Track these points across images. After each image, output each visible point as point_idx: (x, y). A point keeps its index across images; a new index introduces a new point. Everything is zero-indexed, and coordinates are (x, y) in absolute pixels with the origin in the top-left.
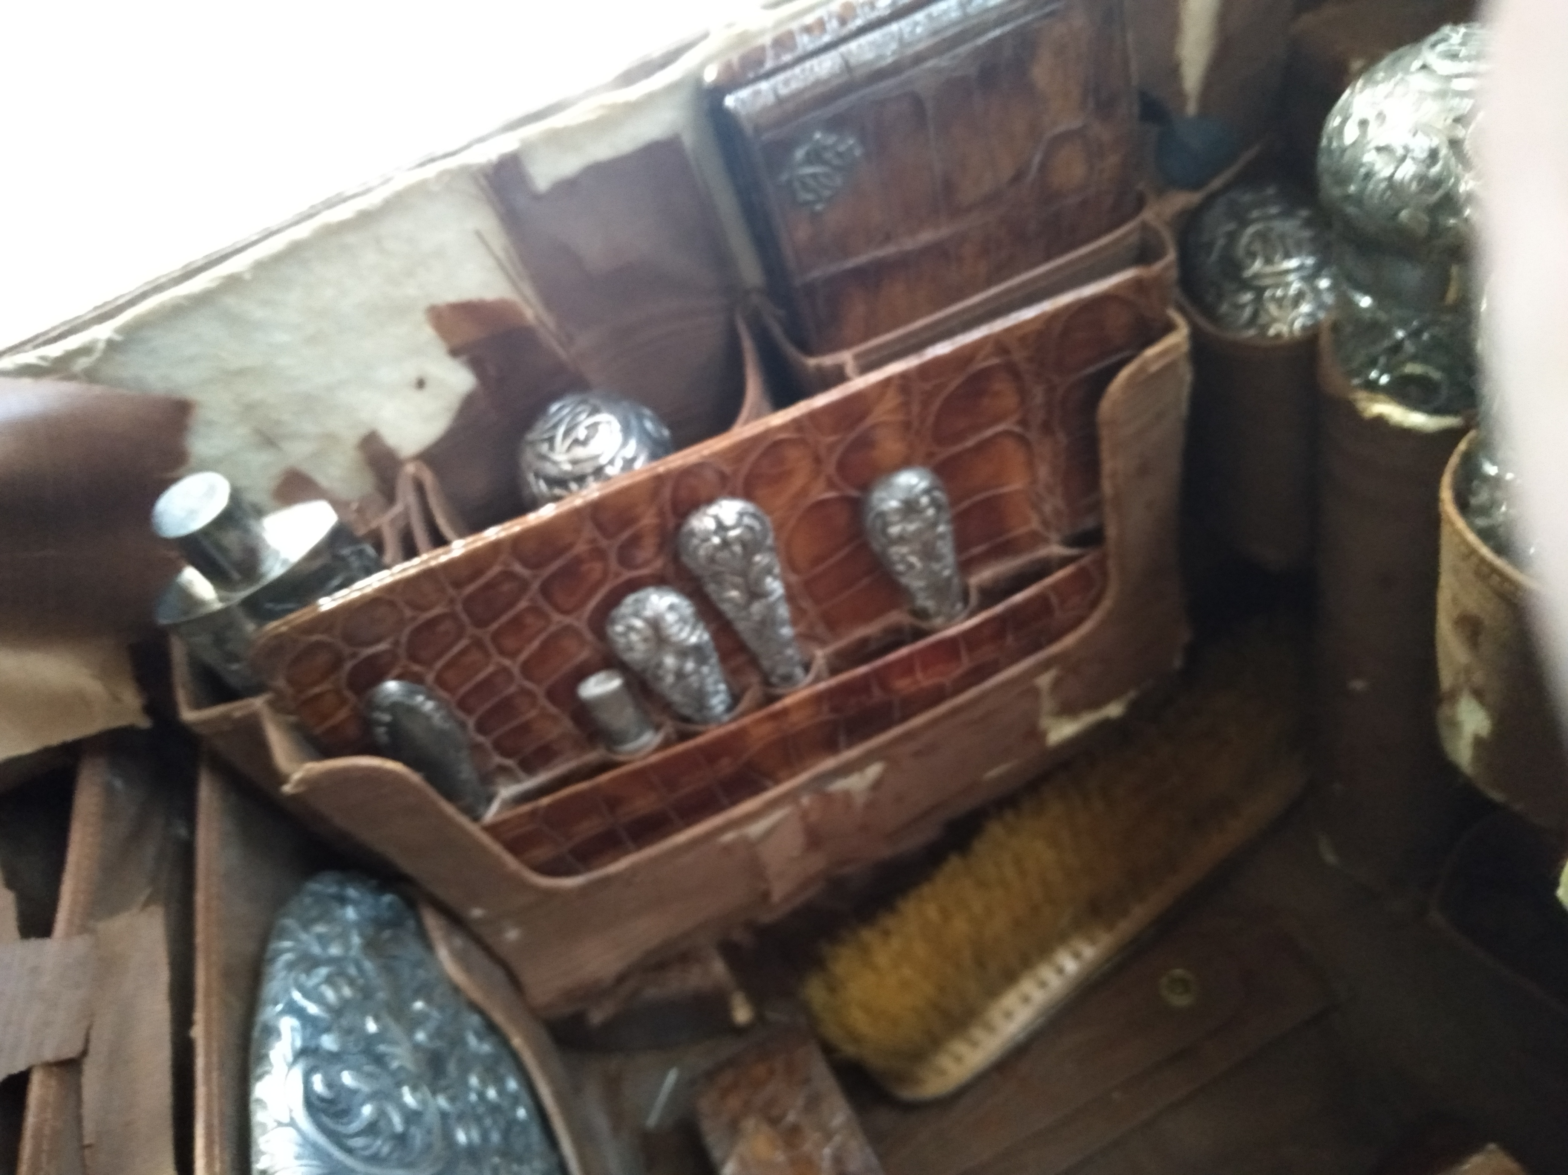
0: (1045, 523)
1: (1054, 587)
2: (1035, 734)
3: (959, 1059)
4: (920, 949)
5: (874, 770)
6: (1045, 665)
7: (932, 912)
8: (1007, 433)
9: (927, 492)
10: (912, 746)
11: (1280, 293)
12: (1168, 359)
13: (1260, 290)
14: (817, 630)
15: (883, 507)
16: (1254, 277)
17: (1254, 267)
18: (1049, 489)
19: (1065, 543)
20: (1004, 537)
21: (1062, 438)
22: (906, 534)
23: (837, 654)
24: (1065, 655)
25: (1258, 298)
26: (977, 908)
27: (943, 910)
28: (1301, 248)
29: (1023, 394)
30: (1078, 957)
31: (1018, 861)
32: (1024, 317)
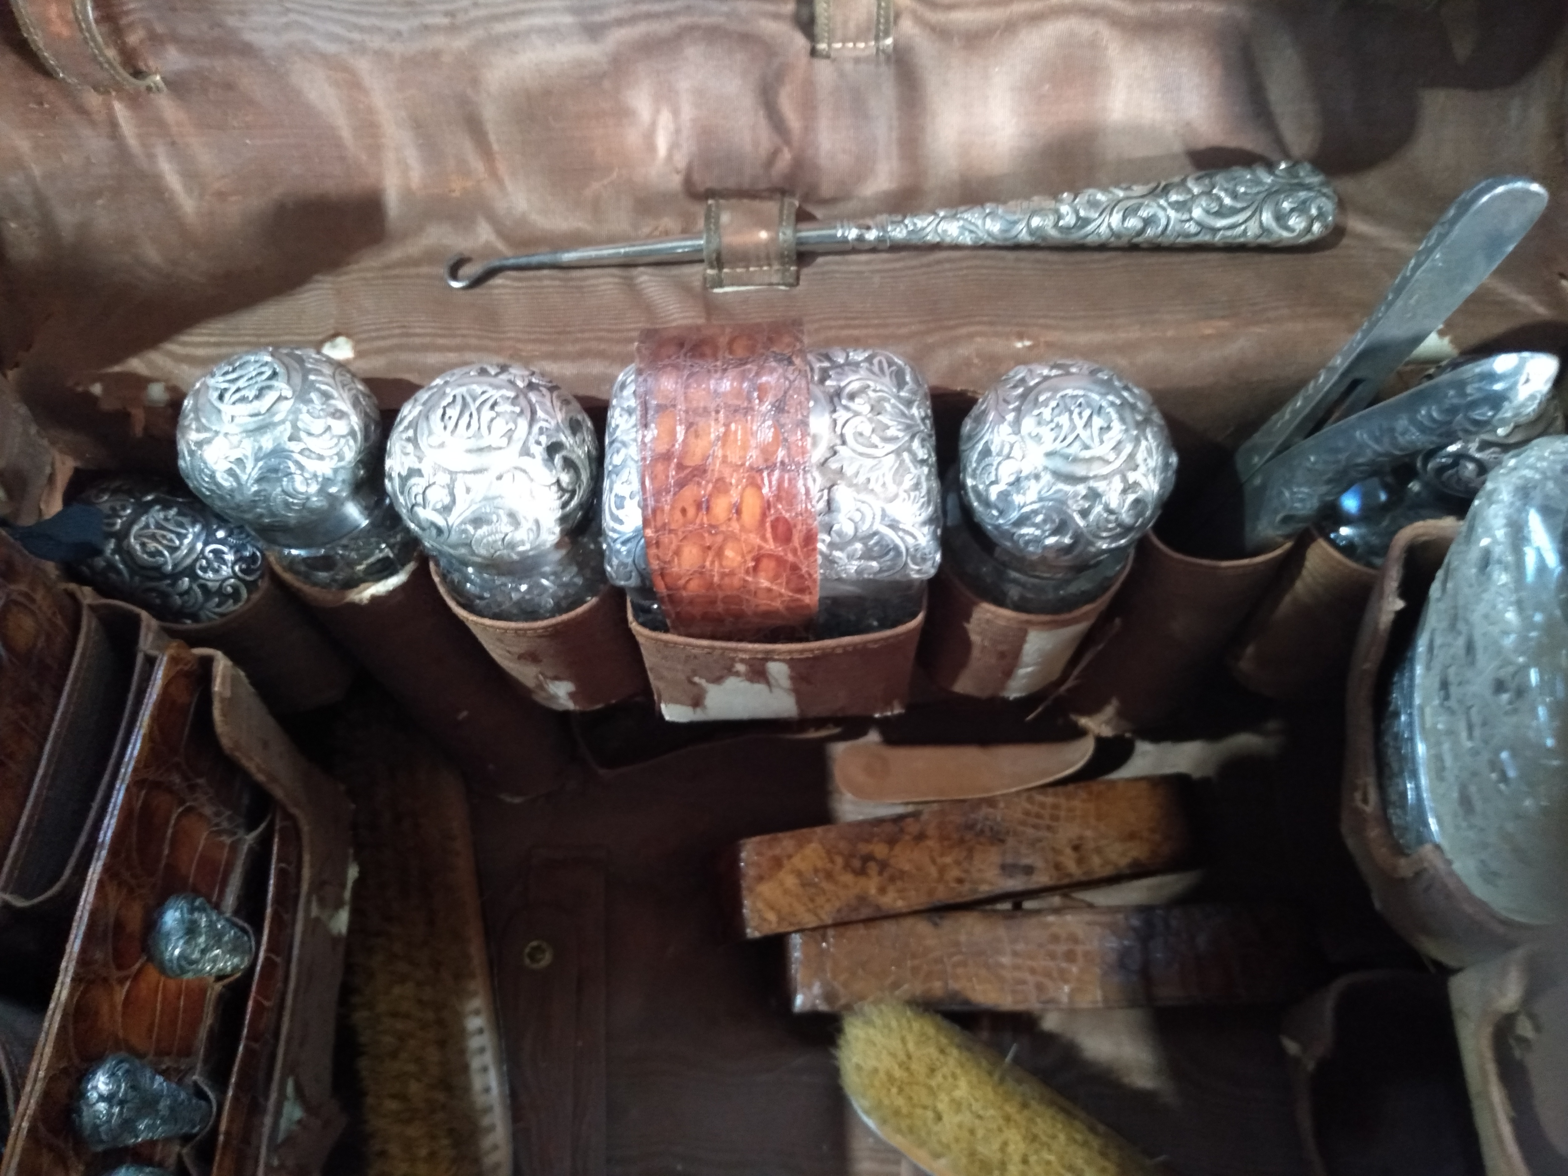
0: (231, 833)
1: (279, 860)
2: (335, 940)
3: (495, 1147)
4: (412, 1131)
5: (291, 1089)
6: (308, 902)
7: (393, 1105)
8: (177, 820)
9: (192, 910)
11: (204, 562)
12: (228, 680)
13: (190, 571)
14: (183, 1067)
15: (177, 952)
16: (175, 566)
17: (169, 561)
18: (218, 814)
19: (250, 828)
20: (222, 869)
21: (201, 781)
22: (203, 946)
23: (206, 1061)
24: (311, 884)
25: (194, 577)
26: (412, 1068)
27: (393, 1097)
28: (181, 525)
29: (169, 789)
30: (477, 1012)
31: (395, 1015)
32: (136, 753)
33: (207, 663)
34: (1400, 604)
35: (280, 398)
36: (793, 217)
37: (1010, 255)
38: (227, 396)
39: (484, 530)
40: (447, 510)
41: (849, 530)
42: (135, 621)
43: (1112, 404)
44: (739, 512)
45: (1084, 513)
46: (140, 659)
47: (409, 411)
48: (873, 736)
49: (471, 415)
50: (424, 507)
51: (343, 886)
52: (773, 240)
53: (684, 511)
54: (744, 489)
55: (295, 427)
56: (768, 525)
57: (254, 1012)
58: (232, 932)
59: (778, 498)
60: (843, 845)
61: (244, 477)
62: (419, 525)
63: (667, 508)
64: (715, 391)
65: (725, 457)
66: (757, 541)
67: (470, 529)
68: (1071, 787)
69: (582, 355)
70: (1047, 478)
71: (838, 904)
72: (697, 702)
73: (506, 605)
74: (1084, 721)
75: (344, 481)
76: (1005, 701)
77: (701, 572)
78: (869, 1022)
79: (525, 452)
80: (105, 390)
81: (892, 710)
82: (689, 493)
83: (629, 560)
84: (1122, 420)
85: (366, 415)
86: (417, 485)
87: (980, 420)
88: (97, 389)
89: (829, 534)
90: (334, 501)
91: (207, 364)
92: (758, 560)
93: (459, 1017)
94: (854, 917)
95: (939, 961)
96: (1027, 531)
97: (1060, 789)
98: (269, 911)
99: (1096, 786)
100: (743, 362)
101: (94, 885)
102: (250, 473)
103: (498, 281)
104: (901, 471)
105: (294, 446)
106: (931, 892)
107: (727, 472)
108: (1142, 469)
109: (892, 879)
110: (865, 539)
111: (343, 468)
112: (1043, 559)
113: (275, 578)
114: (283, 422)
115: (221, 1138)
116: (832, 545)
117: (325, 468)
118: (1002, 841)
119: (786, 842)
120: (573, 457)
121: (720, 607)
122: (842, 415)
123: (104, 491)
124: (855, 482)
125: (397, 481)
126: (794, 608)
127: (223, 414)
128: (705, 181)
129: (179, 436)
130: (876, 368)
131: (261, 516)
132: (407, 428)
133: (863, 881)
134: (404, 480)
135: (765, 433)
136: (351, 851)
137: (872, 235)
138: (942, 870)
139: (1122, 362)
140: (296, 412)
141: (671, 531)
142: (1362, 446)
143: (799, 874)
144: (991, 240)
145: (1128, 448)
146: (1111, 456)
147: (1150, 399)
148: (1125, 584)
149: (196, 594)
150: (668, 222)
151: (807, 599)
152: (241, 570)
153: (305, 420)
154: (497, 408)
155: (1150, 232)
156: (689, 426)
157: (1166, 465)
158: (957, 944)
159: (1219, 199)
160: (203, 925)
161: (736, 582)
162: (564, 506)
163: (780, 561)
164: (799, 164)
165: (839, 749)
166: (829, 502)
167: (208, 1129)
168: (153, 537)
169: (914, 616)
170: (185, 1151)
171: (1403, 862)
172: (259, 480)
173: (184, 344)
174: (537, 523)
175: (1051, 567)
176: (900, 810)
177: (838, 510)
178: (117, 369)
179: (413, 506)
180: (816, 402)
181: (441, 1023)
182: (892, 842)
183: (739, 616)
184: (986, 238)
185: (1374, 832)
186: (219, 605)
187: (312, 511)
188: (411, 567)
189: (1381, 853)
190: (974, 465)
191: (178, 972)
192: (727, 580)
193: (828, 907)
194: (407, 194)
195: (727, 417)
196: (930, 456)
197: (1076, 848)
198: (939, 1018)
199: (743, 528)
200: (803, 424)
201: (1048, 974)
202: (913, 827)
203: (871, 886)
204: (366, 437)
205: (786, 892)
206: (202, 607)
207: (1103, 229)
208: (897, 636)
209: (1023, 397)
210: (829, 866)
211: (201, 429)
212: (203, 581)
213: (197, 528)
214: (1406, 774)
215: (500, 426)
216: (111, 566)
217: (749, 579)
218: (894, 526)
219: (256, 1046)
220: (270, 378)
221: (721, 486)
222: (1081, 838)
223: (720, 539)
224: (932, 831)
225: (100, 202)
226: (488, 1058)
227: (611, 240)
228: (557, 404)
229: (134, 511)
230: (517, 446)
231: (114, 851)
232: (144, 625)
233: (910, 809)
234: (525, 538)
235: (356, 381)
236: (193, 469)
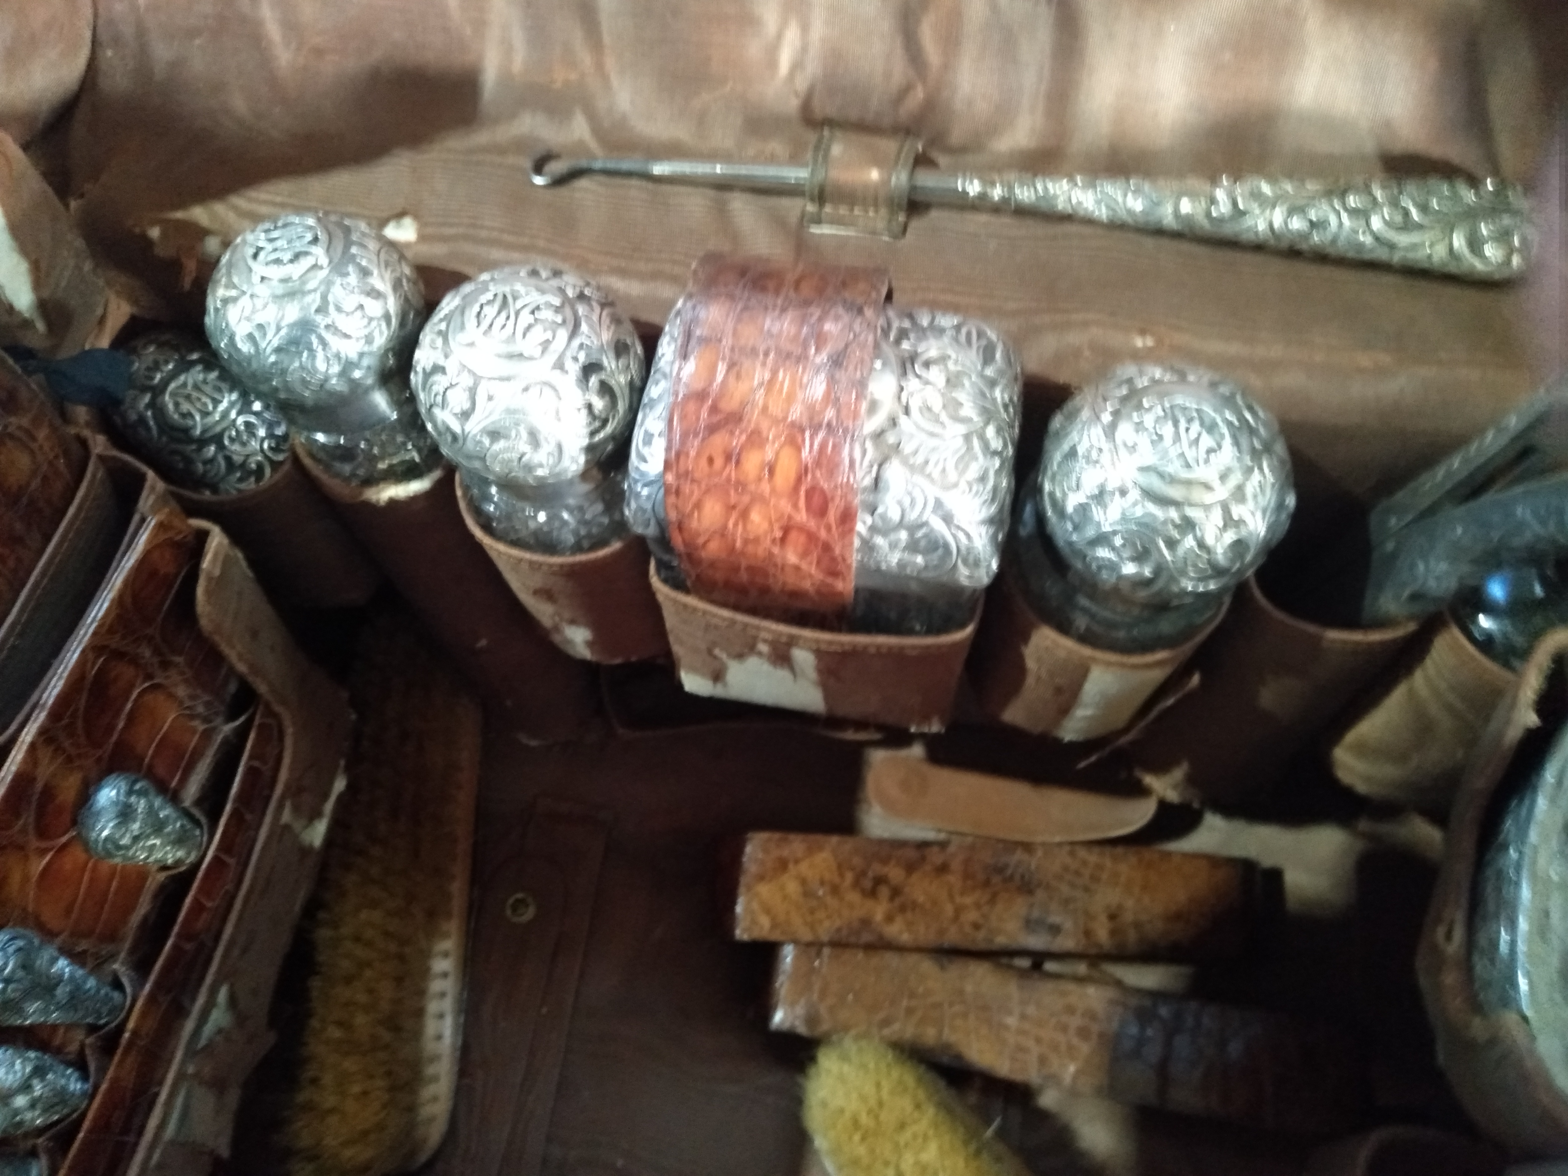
0: (206, 720)
1: (251, 757)
2: (305, 851)
3: (435, 1099)
4: (350, 1064)
5: (222, 995)
6: (280, 807)
7: (335, 1033)
8: (140, 695)
9: (130, 793)
10: (236, 952)
11: (234, 433)
12: (221, 558)
13: (218, 439)
14: (104, 953)
15: (105, 833)
16: (203, 432)
17: (198, 424)
18: (193, 697)
19: (231, 718)
20: (187, 756)
21: (179, 659)
22: (136, 833)
23: (132, 951)
24: (287, 787)
25: (221, 447)
26: (362, 998)
27: (340, 1024)
28: (219, 390)
29: (134, 661)
30: (446, 955)
31: (357, 939)
32: (100, 615)
33: (202, 536)
34: (1532, 719)
35: (315, 267)
36: (911, 161)
37: (1149, 242)
38: (262, 255)
39: (501, 444)
40: (465, 415)
41: (894, 515)
42: (141, 479)
43: (1230, 424)
44: (772, 471)
45: (1171, 544)
46: (136, 518)
47: (449, 303)
48: (917, 750)
49: (508, 318)
50: (443, 408)
51: (326, 796)
52: (886, 182)
53: (711, 460)
54: (781, 447)
55: (324, 298)
56: (802, 493)
57: (191, 910)
58: (178, 825)
59: (818, 463)
60: (857, 861)
61: (263, 345)
62: (435, 426)
63: (693, 453)
64: (769, 331)
65: (765, 409)
66: (785, 506)
67: (486, 441)
68: (1120, 850)
69: (655, 276)
70: (1134, 494)
71: (838, 923)
72: (718, 676)
73: (523, 533)
74: (1149, 780)
75: (369, 368)
76: (1058, 741)
77: (723, 533)
78: (845, 1058)
79: (559, 365)
80: (164, 234)
81: (930, 726)
82: (719, 440)
83: (648, 506)
84: (1236, 443)
85: (407, 300)
86: (440, 382)
87: (1072, 417)
88: (155, 233)
89: (872, 514)
90: (357, 390)
91: (256, 219)
92: (786, 530)
93: (426, 955)
94: (853, 939)
95: (937, 1006)
96: (1103, 553)
97: (1108, 850)
98: (228, 808)
99: (1150, 853)
100: (806, 303)
101: (25, 747)
102: (271, 341)
103: (583, 183)
104: (967, 458)
105: (319, 319)
106: (941, 932)
107: (765, 425)
108: (1250, 504)
109: (903, 909)
110: (912, 529)
111: (370, 353)
112: (1116, 590)
113: (296, 459)
114: (315, 290)
115: (127, 1035)
116: (873, 529)
117: (351, 349)
118: (1030, 892)
119: (797, 844)
120: (613, 383)
121: (744, 576)
122: (912, 384)
123: (151, 342)
124: (911, 461)
125: (421, 375)
126: (825, 593)
127: (253, 274)
128: (823, 108)
129: (209, 291)
130: (963, 337)
131: (276, 389)
132: (441, 320)
133: (869, 903)
134: (427, 375)
135: (818, 388)
136: (342, 763)
137: (997, 193)
138: (959, 911)
139: (1256, 381)
140: (328, 283)
141: (693, 481)
142: (1521, 526)
143: (803, 882)
144: (1130, 220)
145: (1235, 479)
146: (1216, 483)
147: (1276, 427)
148: (1212, 637)
149: (219, 466)
150: (776, 146)
151: (839, 585)
152: (271, 448)
153: (337, 293)
154: (538, 315)
155: (1316, 238)
156: (731, 366)
157: (1280, 506)
158: (961, 992)
159: (1406, 213)
160: (140, 810)
161: (761, 552)
162: (593, 434)
163: (811, 537)
164: (930, 105)
165: (878, 757)
166: (877, 480)
167: (113, 1025)
168: (188, 397)
169: (962, 626)
170: (89, 1041)
171: (1477, 1022)
172: (278, 350)
173: (250, 200)
174: (560, 448)
175: (1126, 601)
176: (930, 835)
177: (887, 489)
178: (179, 215)
179: (431, 406)
180: (884, 364)
181: (401, 958)
182: (910, 868)
183: (765, 590)
184: (1123, 215)
185: (1450, 978)
186: (241, 480)
187: (332, 394)
188: (437, 474)
189: (1455, 1004)
190: (1055, 467)
191: (103, 853)
192: (750, 549)
193: (827, 924)
194: (506, 78)
195: (776, 362)
196: (1005, 446)
197: (1112, 917)
198: (922, 1069)
199: (773, 490)
200: (861, 385)
201: (1055, 1047)
202: (936, 857)
203: (879, 910)
204: (402, 324)
205: (785, 897)
206: (223, 479)
207: (1262, 226)
208: (939, 647)
209: (1124, 400)
210: (837, 880)
211: (231, 285)
212: (228, 453)
213: (234, 396)
214: (1503, 917)
215: (539, 334)
216: (142, 420)
217: (776, 550)
218: (948, 519)
219: (188, 946)
220: (310, 243)
221: (756, 439)
222: (1120, 907)
223: (746, 499)
224: (956, 865)
225: (197, 42)
226: (447, 1005)
227: (712, 156)
228: (606, 320)
229: (175, 367)
230: (552, 357)
231: (56, 714)
232: (148, 485)
233: (942, 836)
234: (544, 462)
235: (404, 265)
236: (216, 329)
